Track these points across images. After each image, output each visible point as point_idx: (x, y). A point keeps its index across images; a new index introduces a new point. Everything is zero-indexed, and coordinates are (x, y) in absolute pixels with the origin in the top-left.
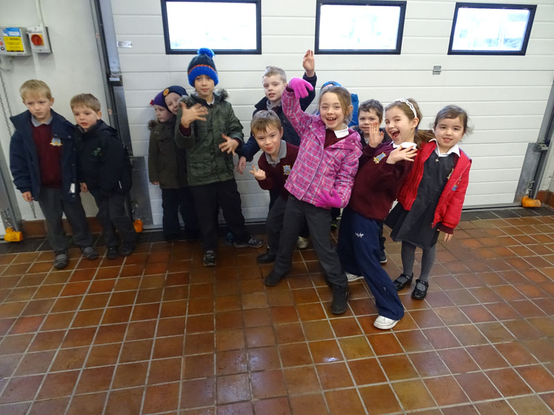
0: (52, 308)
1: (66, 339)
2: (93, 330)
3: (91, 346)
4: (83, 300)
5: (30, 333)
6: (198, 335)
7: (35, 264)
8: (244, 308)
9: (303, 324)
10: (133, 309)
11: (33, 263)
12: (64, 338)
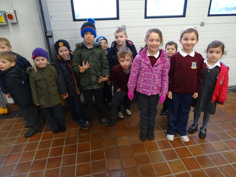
0: (24, 149)
1: (32, 167)
2: (45, 161)
3: (45, 170)
4: (39, 144)
5: (14, 164)
6: (97, 162)
7: (15, 125)
8: (118, 146)
9: (148, 153)
10: (64, 148)
11: (14, 125)
12: (31, 166)
